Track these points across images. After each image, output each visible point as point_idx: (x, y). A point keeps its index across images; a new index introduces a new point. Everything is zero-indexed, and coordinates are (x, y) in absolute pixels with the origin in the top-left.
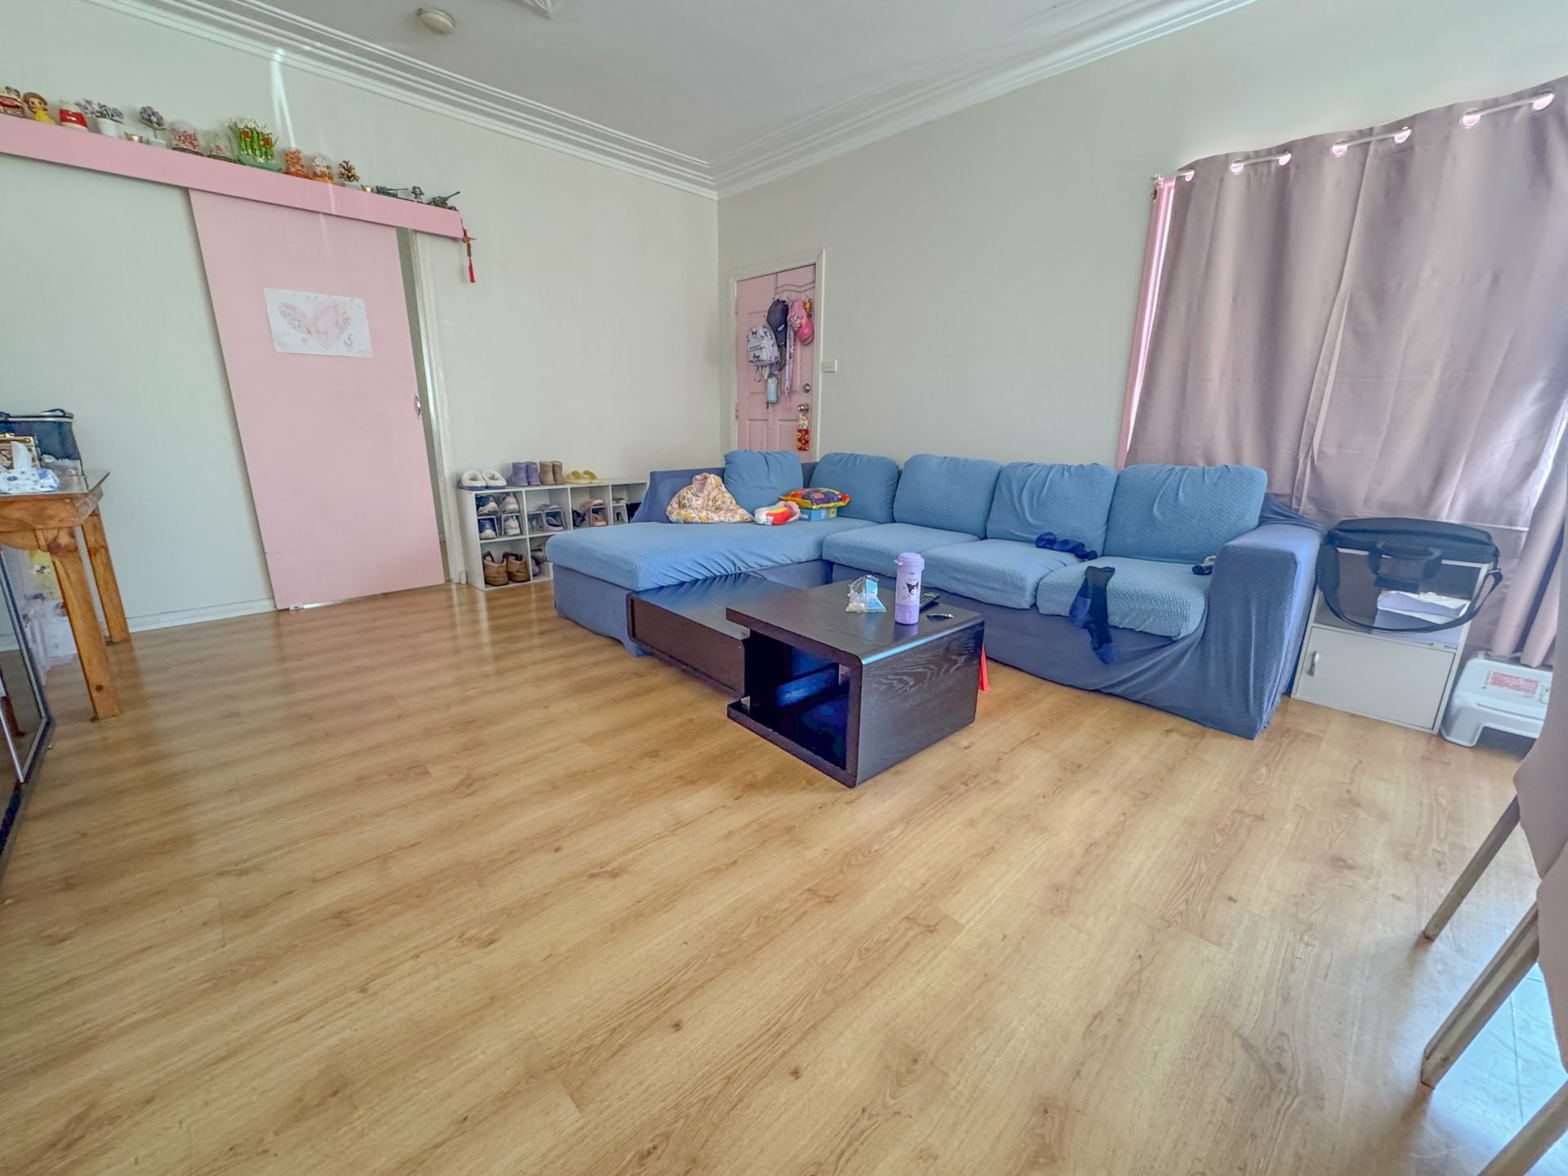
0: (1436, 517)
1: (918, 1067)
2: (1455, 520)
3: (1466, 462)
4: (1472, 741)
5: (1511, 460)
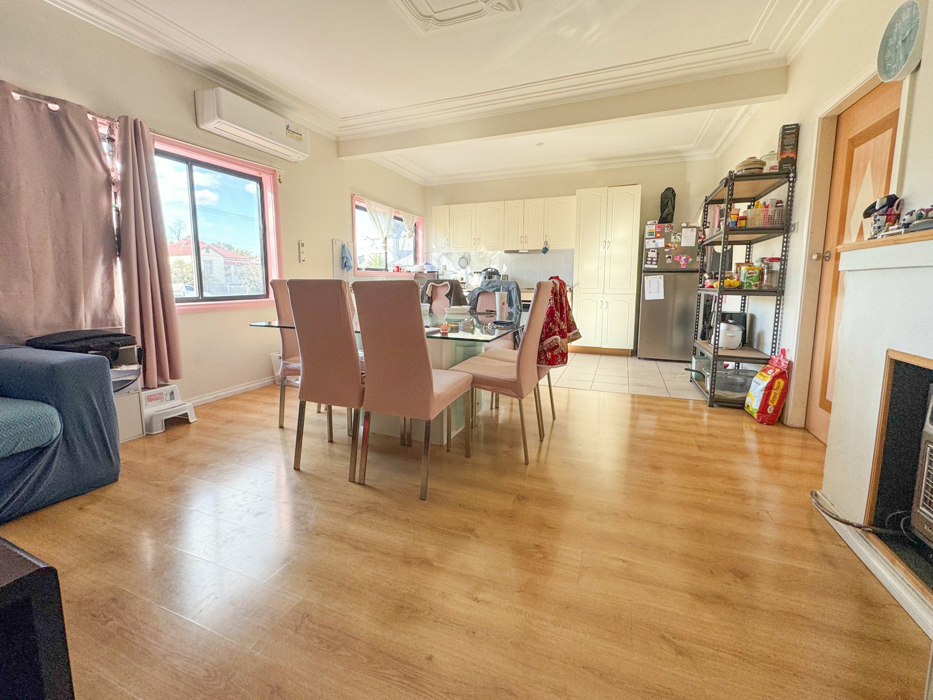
0: (80, 328)
1: (405, 605)
2: (89, 328)
3: (85, 297)
4: (163, 429)
5: (103, 294)
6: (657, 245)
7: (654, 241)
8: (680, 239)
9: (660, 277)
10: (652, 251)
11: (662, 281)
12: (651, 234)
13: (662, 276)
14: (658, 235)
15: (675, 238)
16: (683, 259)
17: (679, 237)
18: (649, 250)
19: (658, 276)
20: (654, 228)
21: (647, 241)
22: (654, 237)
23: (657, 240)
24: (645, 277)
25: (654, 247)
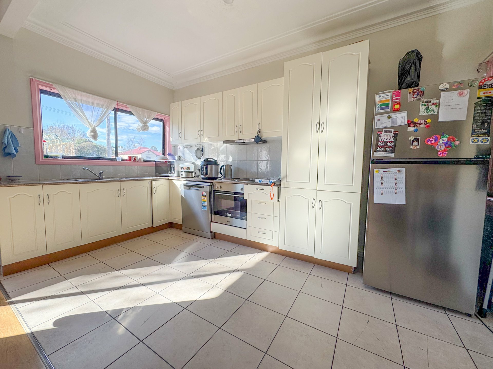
6: (394, 121)
7: (389, 117)
8: (436, 110)
9: (399, 171)
10: (386, 132)
11: (402, 177)
12: (384, 106)
13: (403, 169)
14: (397, 107)
15: (427, 109)
16: (441, 142)
17: (434, 107)
18: (380, 131)
19: (396, 170)
20: (389, 97)
21: (377, 117)
22: (389, 110)
23: (394, 115)
24: (375, 171)
25: (389, 125)
